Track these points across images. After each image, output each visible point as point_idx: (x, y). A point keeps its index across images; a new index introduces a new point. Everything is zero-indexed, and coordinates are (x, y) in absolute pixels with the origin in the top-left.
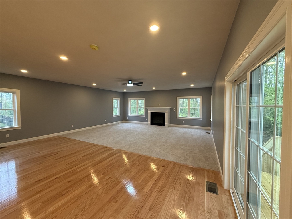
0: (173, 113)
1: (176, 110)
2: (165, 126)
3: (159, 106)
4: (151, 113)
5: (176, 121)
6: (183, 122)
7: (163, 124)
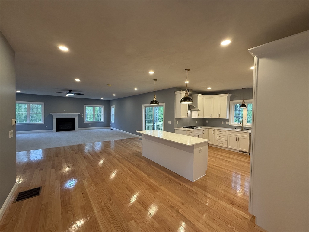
0: (81, 118)
1: (83, 115)
2: (74, 130)
3: (65, 112)
4: (57, 119)
5: (84, 125)
6: (90, 125)
7: (73, 129)
